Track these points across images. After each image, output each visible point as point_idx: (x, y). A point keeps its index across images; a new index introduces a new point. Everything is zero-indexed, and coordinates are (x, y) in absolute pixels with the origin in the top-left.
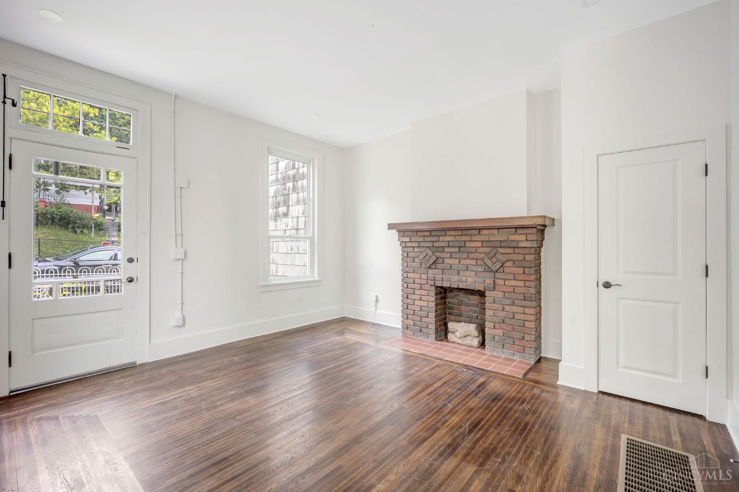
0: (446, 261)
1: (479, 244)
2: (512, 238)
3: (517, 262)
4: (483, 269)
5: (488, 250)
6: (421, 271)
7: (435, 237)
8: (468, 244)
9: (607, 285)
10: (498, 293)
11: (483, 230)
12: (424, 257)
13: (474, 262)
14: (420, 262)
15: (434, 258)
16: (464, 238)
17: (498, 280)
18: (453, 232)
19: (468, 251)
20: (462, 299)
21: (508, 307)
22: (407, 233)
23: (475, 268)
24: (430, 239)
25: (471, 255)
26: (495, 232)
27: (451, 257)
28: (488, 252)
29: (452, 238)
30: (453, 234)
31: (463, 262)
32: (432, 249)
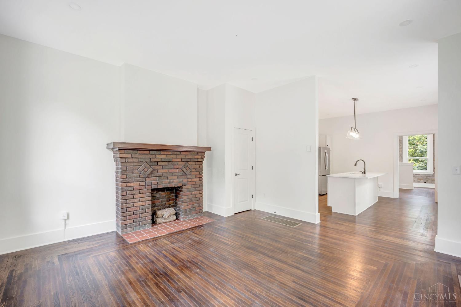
0: (159, 171)
1: (180, 160)
2: (196, 157)
3: (197, 169)
4: (181, 175)
5: (184, 163)
6: (140, 179)
7: (153, 155)
8: (174, 160)
9: (236, 175)
10: (189, 186)
11: (183, 152)
12: (143, 170)
13: (177, 170)
14: (139, 173)
15: (150, 170)
16: (172, 156)
17: (189, 179)
18: (166, 152)
19: (173, 164)
20: (156, 195)
21: (193, 192)
22: (129, 151)
23: (177, 174)
24: (149, 156)
25: (175, 167)
26: (188, 153)
27: (162, 169)
28: (184, 164)
29: (165, 156)
30: (165, 154)
31: (170, 171)
32: (149, 163)
